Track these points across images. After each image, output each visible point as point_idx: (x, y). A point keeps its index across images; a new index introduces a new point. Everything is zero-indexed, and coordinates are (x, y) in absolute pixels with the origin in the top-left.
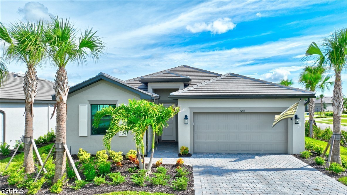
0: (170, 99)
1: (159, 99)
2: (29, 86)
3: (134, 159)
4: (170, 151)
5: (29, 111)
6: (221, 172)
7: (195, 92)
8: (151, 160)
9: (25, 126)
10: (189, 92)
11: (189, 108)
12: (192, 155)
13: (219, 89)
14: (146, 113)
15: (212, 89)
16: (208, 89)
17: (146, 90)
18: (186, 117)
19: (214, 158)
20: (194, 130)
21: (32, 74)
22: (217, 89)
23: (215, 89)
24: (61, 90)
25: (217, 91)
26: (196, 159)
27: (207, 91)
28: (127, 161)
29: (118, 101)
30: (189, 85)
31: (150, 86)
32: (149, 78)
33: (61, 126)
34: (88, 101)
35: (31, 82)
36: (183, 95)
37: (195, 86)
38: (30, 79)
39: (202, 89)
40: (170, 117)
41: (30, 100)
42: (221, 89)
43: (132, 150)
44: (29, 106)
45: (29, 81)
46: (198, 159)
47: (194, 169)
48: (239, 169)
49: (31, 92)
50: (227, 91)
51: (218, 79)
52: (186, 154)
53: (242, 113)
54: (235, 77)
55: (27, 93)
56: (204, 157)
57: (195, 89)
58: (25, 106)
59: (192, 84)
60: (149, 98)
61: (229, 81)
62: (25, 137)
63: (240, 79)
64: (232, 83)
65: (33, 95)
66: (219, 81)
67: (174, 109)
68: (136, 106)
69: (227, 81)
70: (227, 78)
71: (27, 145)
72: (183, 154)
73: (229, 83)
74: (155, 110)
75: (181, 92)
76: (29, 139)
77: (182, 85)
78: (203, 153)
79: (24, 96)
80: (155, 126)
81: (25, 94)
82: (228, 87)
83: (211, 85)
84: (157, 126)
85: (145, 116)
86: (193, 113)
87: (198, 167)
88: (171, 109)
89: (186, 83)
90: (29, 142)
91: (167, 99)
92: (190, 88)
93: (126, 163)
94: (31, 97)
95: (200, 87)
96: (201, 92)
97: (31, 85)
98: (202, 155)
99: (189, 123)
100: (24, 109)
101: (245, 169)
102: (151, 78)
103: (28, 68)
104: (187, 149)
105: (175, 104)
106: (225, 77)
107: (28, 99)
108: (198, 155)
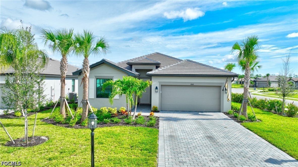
0: (147, 76)
1: (139, 76)
2: (63, 67)
3: (124, 112)
4: (146, 109)
5: (63, 82)
6: (176, 120)
7: (162, 72)
8: (134, 113)
9: (61, 91)
10: (159, 72)
11: (159, 82)
12: (160, 112)
13: (178, 70)
14: (133, 84)
15: (174, 70)
16: (171, 70)
17: (131, 70)
18: (157, 88)
19: (174, 113)
20: (161, 96)
21: (65, 60)
22: (177, 70)
23: (176, 70)
24: (86, 71)
25: (177, 72)
26: (162, 114)
27: (170, 72)
28: (120, 114)
29: (113, 77)
30: (159, 67)
31: (134, 68)
32: (133, 62)
33: (86, 90)
34: (95, 76)
35: (64, 65)
36: (155, 74)
37: (163, 68)
38: (64, 63)
39: (167, 70)
40: (146, 87)
41: (64, 75)
42: (179, 70)
43: (123, 107)
44: (63, 79)
45: (63, 64)
46: (163, 114)
47: (160, 118)
48: (187, 118)
49: (65, 71)
50: (183, 72)
51: (178, 64)
52: (156, 111)
53: (192, 86)
54: (190, 63)
55: (62, 71)
56: (167, 113)
57: (163, 70)
58: (61, 79)
59: (161, 66)
60: (134, 75)
61: (185, 65)
62: (60, 97)
63: (193, 64)
64: (187, 66)
65: (66, 72)
66: (179, 65)
67: (149, 82)
68: (127, 80)
69: (184, 65)
70: (184, 63)
71: (62, 101)
72: (154, 111)
73: (185, 66)
74: (138, 82)
75: (153, 72)
76: (63, 98)
77: (155, 67)
78: (167, 111)
79: (60, 73)
80: (138, 91)
81: (61, 71)
82: (184, 69)
83: (173, 68)
84: (139, 92)
85: (132, 86)
86: (161, 85)
87: (163, 117)
88: (147, 82)
89: (157, 66)
90: (63, 100)
91: (144, 76)
92: (159, 69)
93: (119, 115)
94: (64, 74)
95: (166, 69)
96: (166, 72)
97: (65, 66)
98: (166, 112)
99: (158, 92)
100: (60, 80)
101: (191, 118)
102: (135, 62)
103: (63, 56)
104: (156, 108)
105: (150, 80)
106: (183, 62)
107: (63, 75)
108: (163, 112)
